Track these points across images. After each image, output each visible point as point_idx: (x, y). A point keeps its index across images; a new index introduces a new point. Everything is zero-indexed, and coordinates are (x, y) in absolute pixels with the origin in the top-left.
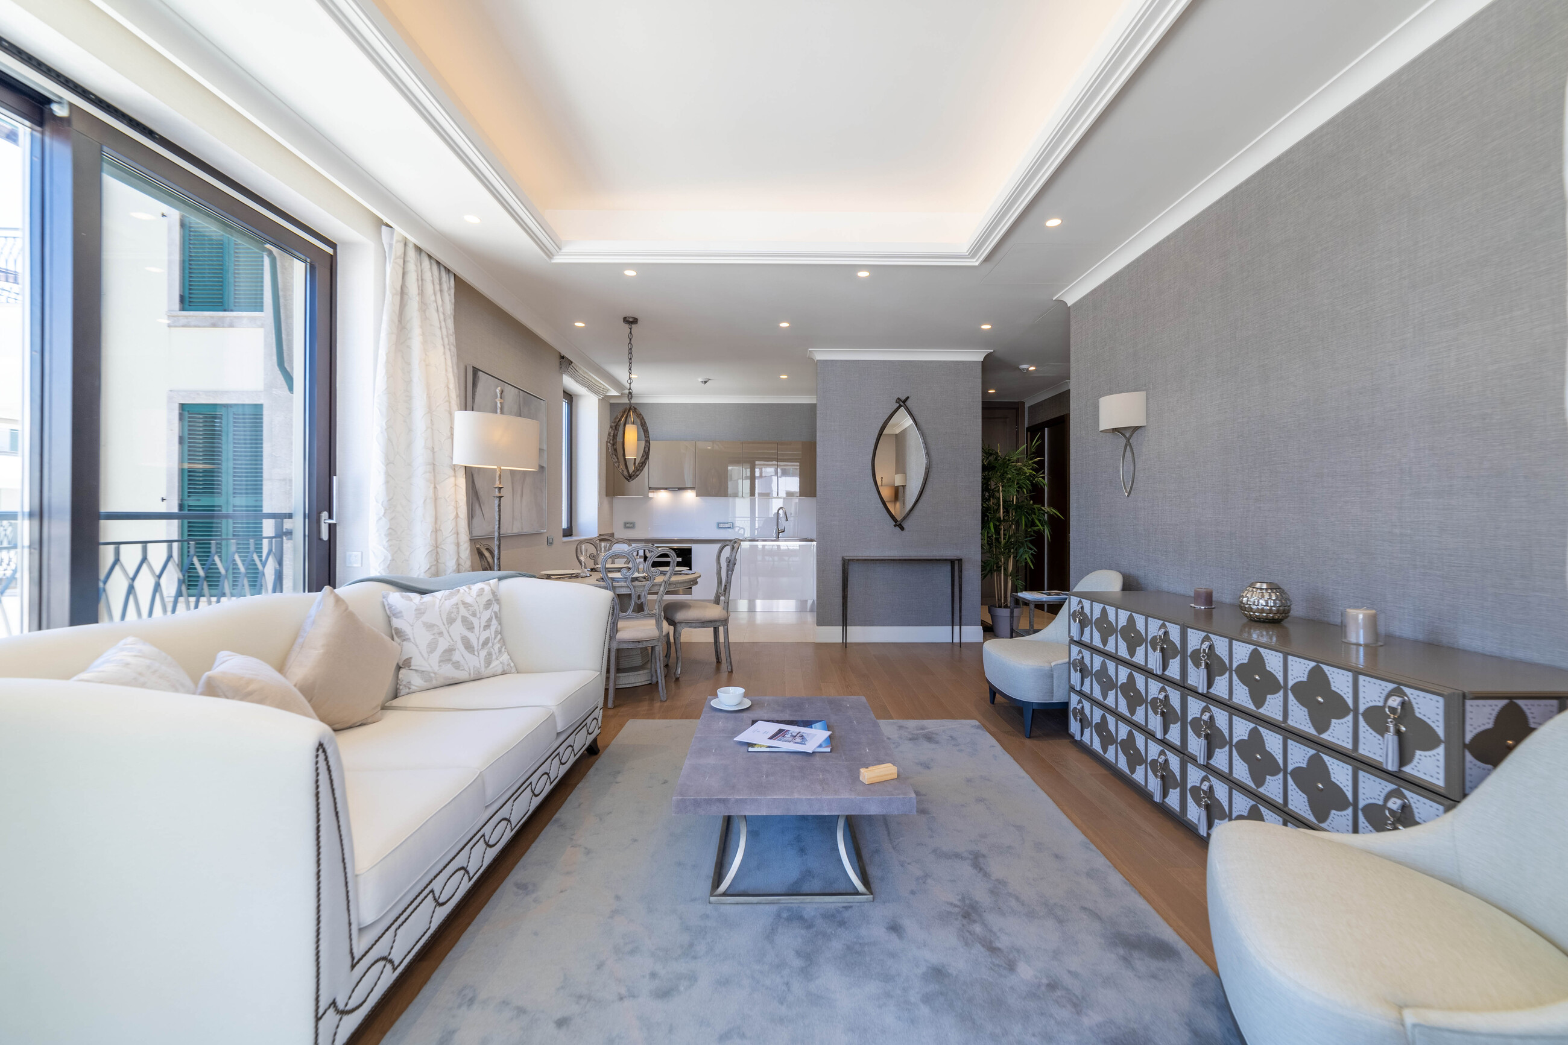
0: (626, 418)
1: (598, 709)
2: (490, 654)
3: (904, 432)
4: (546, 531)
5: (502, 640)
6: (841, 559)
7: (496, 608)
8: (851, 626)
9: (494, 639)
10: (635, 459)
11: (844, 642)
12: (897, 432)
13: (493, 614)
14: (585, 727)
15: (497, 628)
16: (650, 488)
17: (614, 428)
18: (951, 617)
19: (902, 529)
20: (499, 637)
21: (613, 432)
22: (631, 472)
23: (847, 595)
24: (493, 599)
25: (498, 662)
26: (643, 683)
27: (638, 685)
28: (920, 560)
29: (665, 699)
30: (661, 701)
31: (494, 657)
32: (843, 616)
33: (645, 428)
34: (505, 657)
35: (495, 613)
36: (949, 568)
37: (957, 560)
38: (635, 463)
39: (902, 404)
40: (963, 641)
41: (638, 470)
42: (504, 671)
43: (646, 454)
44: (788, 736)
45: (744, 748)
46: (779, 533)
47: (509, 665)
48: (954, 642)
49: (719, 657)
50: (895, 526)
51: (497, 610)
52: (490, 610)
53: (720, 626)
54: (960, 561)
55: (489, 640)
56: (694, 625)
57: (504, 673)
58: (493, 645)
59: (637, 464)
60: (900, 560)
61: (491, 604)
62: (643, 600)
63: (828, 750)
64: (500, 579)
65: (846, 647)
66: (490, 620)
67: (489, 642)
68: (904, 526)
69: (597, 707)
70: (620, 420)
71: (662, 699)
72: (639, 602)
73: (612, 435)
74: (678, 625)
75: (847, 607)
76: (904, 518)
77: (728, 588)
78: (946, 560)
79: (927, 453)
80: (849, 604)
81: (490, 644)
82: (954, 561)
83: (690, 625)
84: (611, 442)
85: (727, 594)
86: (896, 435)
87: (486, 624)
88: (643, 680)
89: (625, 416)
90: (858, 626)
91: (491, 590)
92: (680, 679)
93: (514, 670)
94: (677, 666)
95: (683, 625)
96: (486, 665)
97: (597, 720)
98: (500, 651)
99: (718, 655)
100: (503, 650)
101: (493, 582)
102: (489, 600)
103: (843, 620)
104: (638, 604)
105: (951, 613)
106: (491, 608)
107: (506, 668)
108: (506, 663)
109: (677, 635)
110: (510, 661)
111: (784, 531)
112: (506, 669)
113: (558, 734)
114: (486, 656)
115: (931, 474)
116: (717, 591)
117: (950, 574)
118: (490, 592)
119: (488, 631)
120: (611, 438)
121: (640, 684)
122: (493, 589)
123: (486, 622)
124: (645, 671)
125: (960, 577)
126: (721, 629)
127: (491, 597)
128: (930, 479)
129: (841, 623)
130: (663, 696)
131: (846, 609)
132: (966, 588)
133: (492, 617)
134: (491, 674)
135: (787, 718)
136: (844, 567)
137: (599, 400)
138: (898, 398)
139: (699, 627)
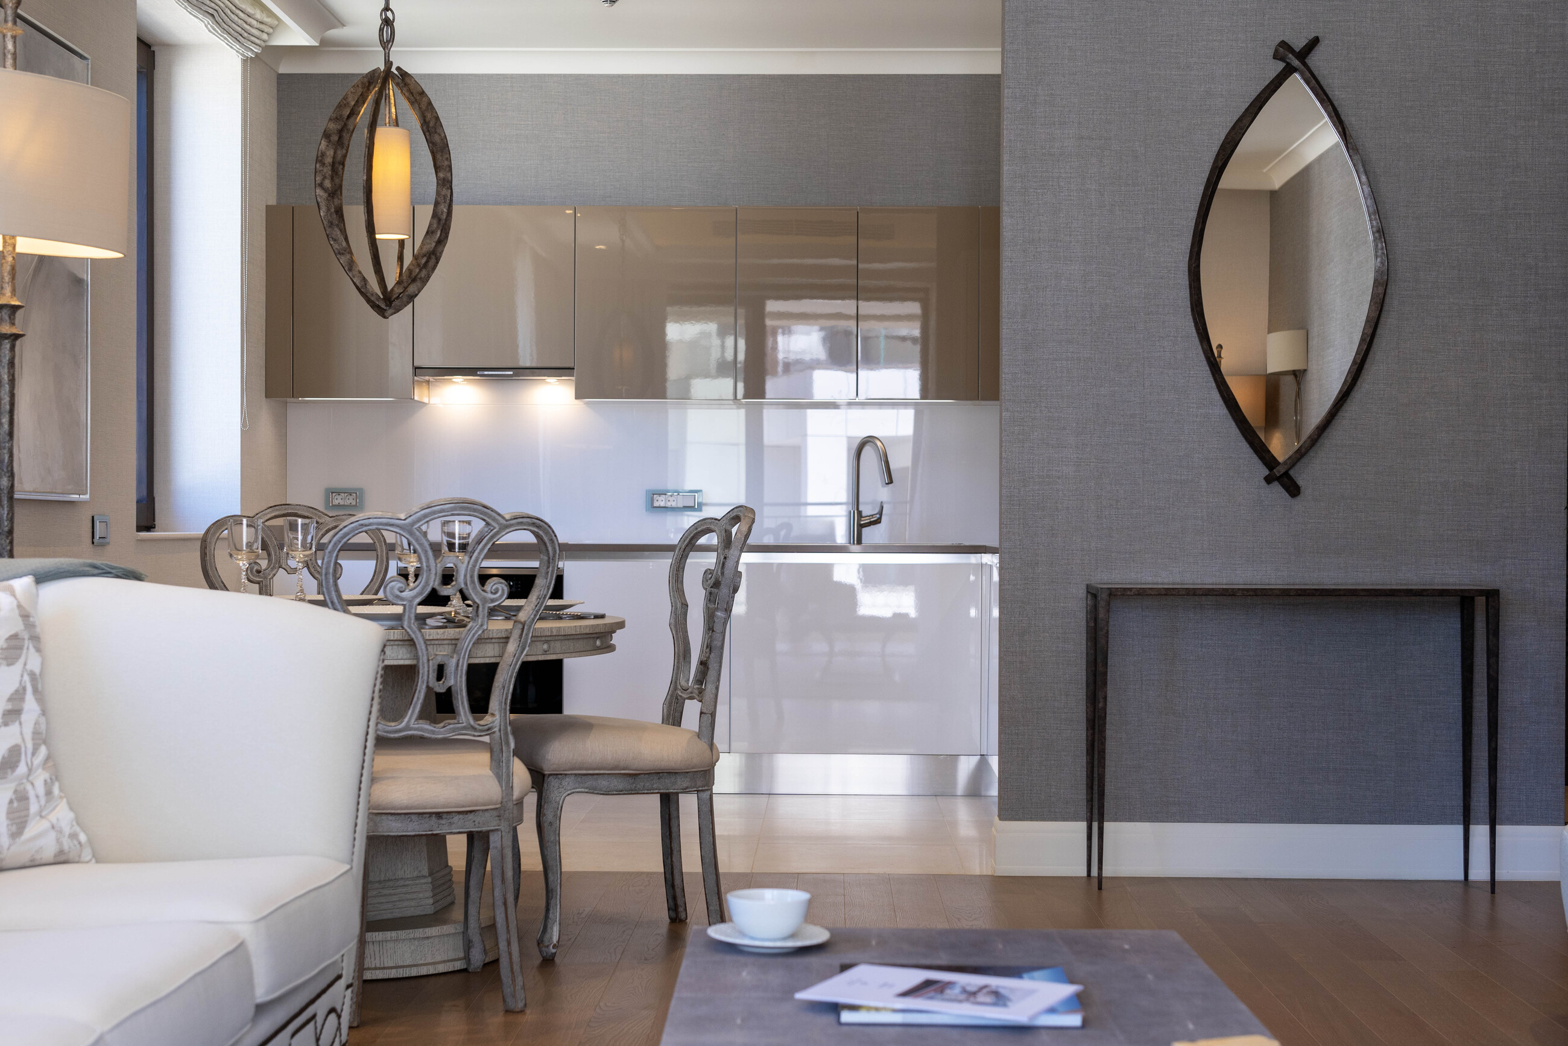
0: (377, 103)
1: (342, 983)
2: (21, 797)
3: (1302, 181)
4: (88, 496)
5: (50, 764)
6: (1082, 592)
7: (34, 662)
8: (1116, 820)
9: (33, 754)
10: (402, 243)
11: (1095, 872)
12: (1277, 183)
13: (26, 678)
14: (312, 1024)
15: (37, 723)
16: (417, 370)
17: (335, 138)
18: (1460, 793)
19: (1293, 490)
20: (43, 751)
21: (330, 153)
22: (391, 281)
23: (1104, 709)
24: (26, 637)
25: (44, 824)
26: (441, 969)
27: (424, 971)
28: (1353, 593)
29: (520, 1005)
30: (508, 1011)
31: (34, 808)
32: (1090, 787)
33: (437, 138)
34: (62, 814)
35: (33, 676)
36: (1454, 624)
37: (1481, 592)
38: (401, 258)
39: (1296, 63)
40: (1502, 875)
41: (414, 280)
42: (61, 852)
43: (441, 225)
44: (957, 991)
45: (827, 1019)
46: (861, 526)
47: (73, 836)
48: (1471, 877)
49: (680, 902)
50: (1269, 480)
51: (37, 671)
52: (19, 666)
53: (686, 791)
54: (1492, 596)
55: (19, 754)
56: (603, 783)
57: (61, 859)
58: (30, 770)
59: (408, 259)
60: (1285, 593)
61: (21, 648)
62: (451, 682)
63: (1075, 1020)
64: (42, 578)
65: (1100, 888)
66: (18, 696)
67: (18, 761)
68: (1300, 483)
69: (339, 977)
70: (353, 113)
71: (511, 1004)
72: (440, 687)
73: (328, 160)
74: (552, 784)
75: (1102, 752)
76: (1300, 455)
77: (713, 666)
78: (1443, 593)
79: (1381, 233)
80: (1110, 746)
81: (22, 769)
82: (1472, 599)
83: (590, 782)
84: (328, 184)
85: (709, 688)
86: (1273, 194)
87: (10, 707)
88: (438, 958)
89: (371, 98)
90: (1141, 820)
91: (19, 606)
92: (557, 960)
93: (87, 854)
94: (547, 917)
95: (568, 782)
96: (14, 828)
97: (339, 1017)
98: (49, 793)
99: (675, 898)
100: (56, 790)
101: (23, 584)
102: (15, 637)
103: (1090, 801)
104: (438, 695)
105: (1460, 778)
106: (22, 661)
107: (67, 844)
108: (67, 830)
109: (549, 815)
110: (77, 829)
111: (878, 521)
112: (66, 847)
113: (261, 1009)
114: (11, 802)
115: (1393, 303)
116: (674, 682)
117: (1455, 646)
118: (17, 612)
119: (14, 728)
120: (327, 171)
121: (431, 970)
122: (23, 603)
123: (10, 700)
124: (447, 929)
125: (1493, 653)
126: (688, 804)
127: (18, 626)
128: (1389, 321)
129: (1082, 808)
130: (514, 996)
131: (1102, 765)
132: (1512, 694)
133: (24, 689)
134: (25, 860)
135: (944, 961)
136: (1096, 620)
137: (245, 61)
138: (1283, 44)
139: (620, 792)
